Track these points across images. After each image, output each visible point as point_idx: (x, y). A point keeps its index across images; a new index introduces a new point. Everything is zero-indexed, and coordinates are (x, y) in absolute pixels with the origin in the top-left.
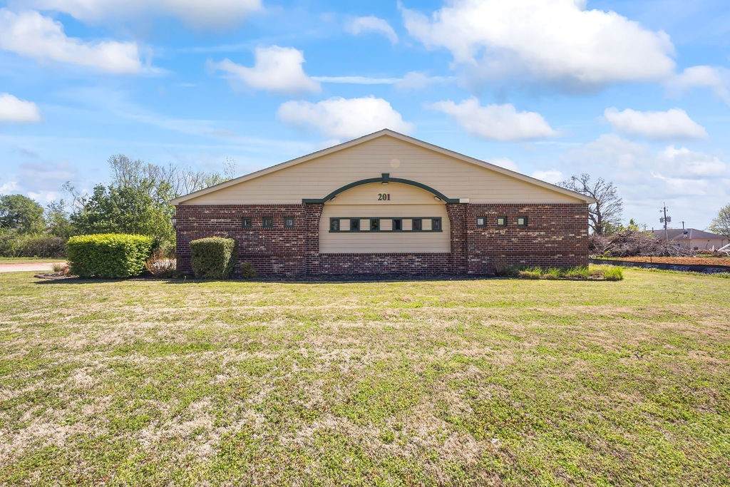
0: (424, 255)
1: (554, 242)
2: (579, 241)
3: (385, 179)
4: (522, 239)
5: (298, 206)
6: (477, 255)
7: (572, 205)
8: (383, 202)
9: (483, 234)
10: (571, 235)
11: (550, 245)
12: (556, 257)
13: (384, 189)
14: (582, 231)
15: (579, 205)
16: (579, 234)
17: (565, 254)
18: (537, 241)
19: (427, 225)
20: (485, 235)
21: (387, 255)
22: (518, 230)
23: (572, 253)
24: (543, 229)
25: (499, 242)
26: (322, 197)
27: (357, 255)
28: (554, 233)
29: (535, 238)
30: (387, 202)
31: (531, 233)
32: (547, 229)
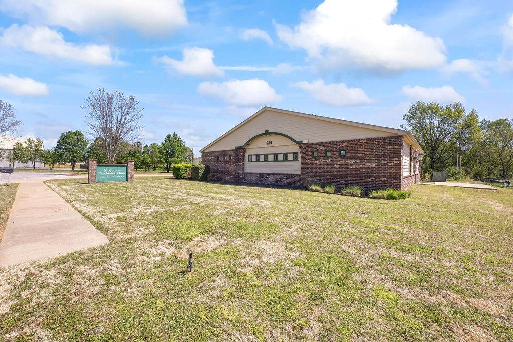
0: (287, 175)
1: (368, 168)
2: (391, 167)
3: (267, 133)
4: (341, 165)
5: (234, 150)
6: (311, 176)
7: (385, 138)
8: (268, 146)
9: (315, 162)
10: (383, 162)
11: (364, 170)
12: (369, 180)
13: (269, 138)
14: (395, 159)
15: (392, 138)
16: (391, 161)
17: (377, 177)
18: (353, 167)
19: (290, 157)
20: (316, 163)
21: (270, 174)
22: (339, 159)
23: (384, 176)
24: (358, 158)
25: (325, 167)
26: (242, 145)
27: (258, 174)
28: (368, 161)
29: (352, 165)
30: (270, 145)
31: (349, 161)
32: (361, 158)
